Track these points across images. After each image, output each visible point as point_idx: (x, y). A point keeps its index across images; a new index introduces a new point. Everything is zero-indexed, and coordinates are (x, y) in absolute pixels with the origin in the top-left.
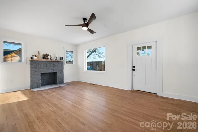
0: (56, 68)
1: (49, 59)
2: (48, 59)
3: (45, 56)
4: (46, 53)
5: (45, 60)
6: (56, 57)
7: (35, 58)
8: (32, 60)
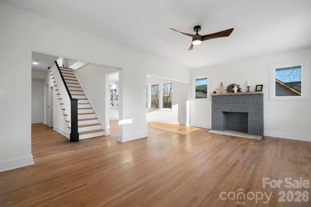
0: (247, 105)
1: (236, 92)
2: (234, 92)
3: (230, 88)
4: (232, 84)
5: (229, 94)
6: (248, 87)
7: (218, 93)
8: (215, 94)
